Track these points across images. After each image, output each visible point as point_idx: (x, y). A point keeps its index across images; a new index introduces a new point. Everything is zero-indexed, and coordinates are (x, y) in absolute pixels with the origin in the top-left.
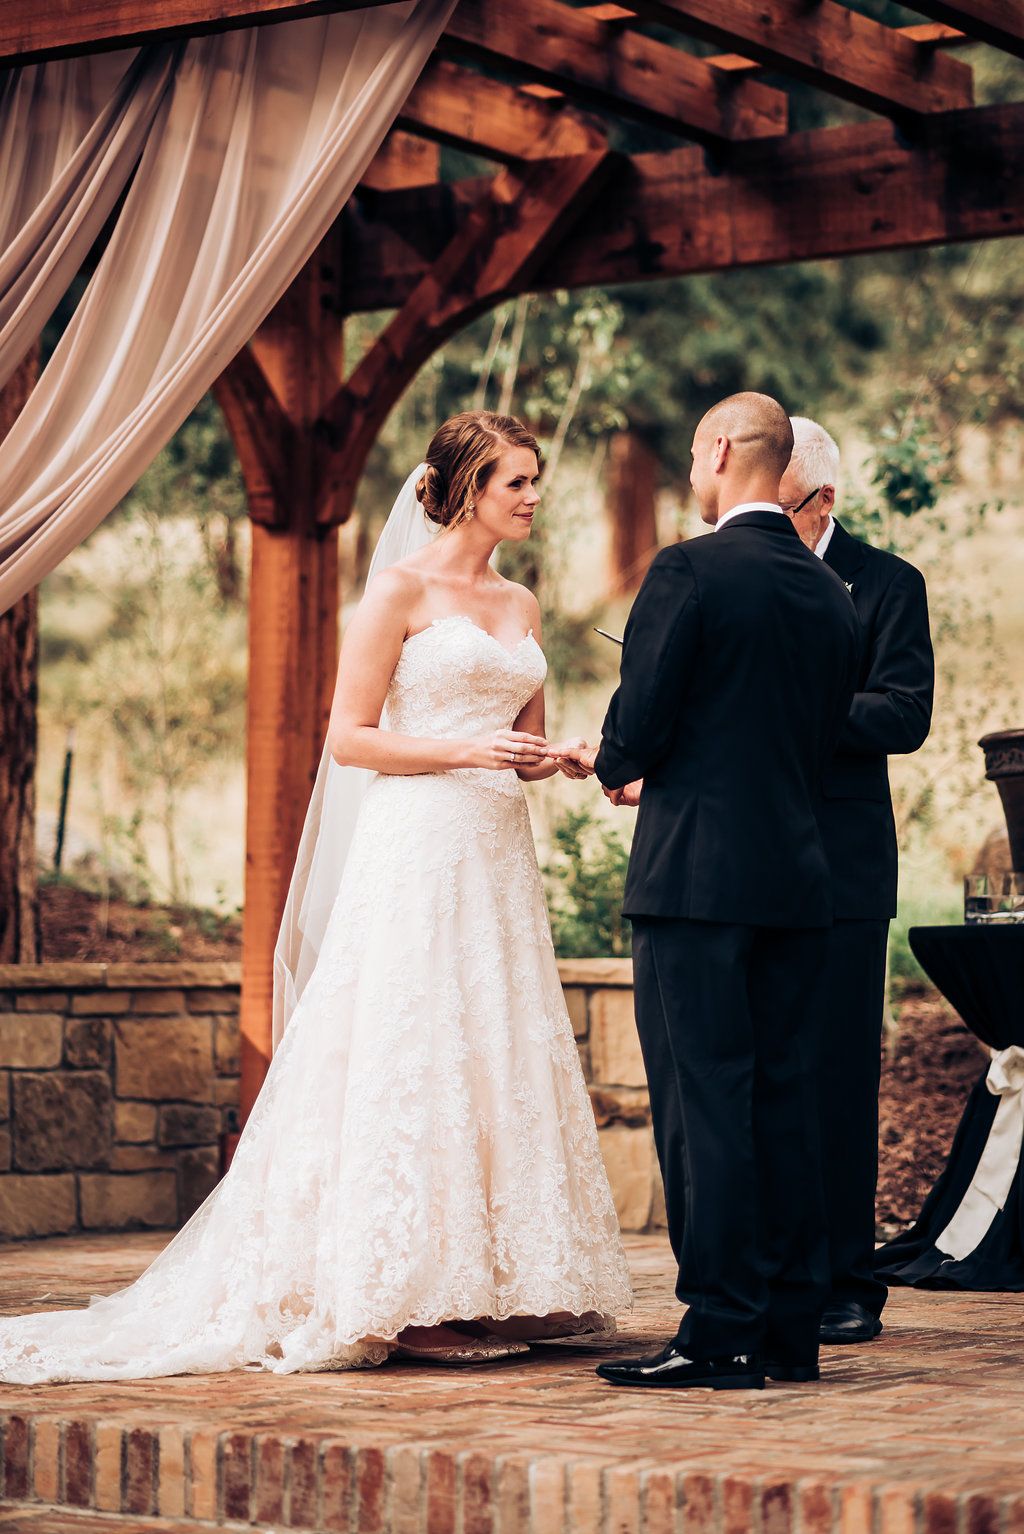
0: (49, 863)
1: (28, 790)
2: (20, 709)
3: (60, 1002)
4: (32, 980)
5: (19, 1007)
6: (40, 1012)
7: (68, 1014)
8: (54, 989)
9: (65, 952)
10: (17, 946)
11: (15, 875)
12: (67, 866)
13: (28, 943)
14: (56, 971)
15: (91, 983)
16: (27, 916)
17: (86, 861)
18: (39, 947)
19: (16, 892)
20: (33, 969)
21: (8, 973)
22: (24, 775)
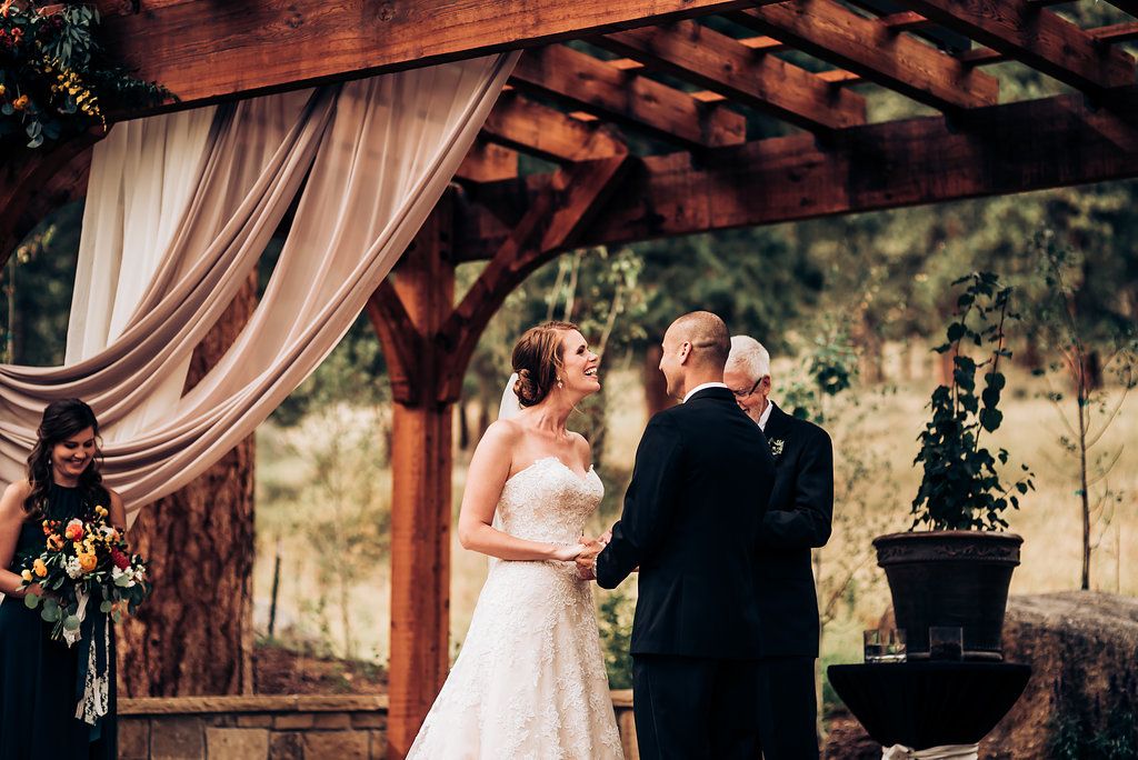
0: (265, 632)
1: (248, 581)
2: (243, 526)
3: (267, 720)
4: (249, 706)
5: (240, 724)
6: (253, 727)
7: (272, 729)
8: (263, 712)
9: (274, 689)
10: (241, 685)
11: (239, 638)
12: (277, 634)
13: (248, 683)
14: (264, 701)
15: (287, 708)
16: (248, 665)
17: (289, 630)
18: (255, 686)
19: (240, 649)
20: (249, 699)
21: (232, 701)
22: (246, 571)
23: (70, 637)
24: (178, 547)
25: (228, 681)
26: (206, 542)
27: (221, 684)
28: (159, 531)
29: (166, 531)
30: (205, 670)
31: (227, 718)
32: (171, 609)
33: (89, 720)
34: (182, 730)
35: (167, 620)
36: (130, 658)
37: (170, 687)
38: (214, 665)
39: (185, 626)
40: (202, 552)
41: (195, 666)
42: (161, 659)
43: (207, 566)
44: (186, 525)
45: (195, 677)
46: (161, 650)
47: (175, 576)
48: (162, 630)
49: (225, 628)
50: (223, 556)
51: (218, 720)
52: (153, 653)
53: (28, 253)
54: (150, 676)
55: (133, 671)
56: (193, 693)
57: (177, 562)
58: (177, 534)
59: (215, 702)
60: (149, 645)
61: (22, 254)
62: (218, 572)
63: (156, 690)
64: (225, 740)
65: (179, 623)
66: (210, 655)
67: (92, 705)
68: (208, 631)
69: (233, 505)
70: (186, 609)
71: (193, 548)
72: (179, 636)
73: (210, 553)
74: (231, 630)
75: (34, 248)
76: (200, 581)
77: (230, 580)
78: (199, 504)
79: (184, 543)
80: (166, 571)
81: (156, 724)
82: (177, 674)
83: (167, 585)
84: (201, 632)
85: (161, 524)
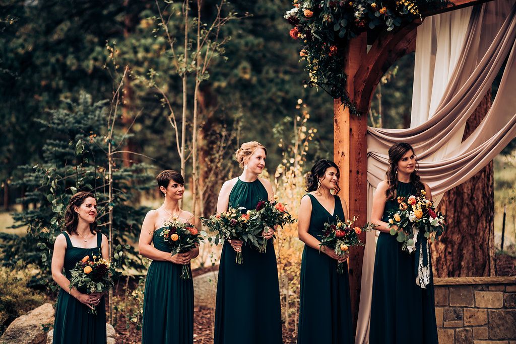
0: (500, 248)
1: (492, 224)
2: (488, 199)
3: (502, 288)
4: (494, 281)
5: (490, 290)
6: (496, 291)
7: (505, 292)
8: (500, 284)
9: (504, 274)
10: (490, 272)
11: (488, 250)
12: (505, 249)
13: (493, 271)
14: (501, 279)
15: (511, 282)
16: (492, 263)
17: (511, 246)
18: (496, 272)
19: (489, 255)
20: (493, 278)
21: (485, 279)
22: (491, 220)
23: (411, 249)
24: (459, 210)
25: (484, 270)
26: (472, 207)
27: (481, 271)
28: (450, 202)
29: (453, 202)
30: (473, 265)
31: (484, 287)
32: (456, 238)
33: (423, 286)
34: (464, 292)
35: (455, 242)
36: (438, 260)
37: (457, 272)
38: (477, 263)
39: (463, 245)
40: (470, 211)
41: (468, 263)
42: (452, 260)
43: (472, 218)
44: (462, 199)
45: (468, 269)
46: (452, 256)
47: (458, 222)
48: (452, 247)
49: (481, 246)
50: (480, 213)
51: (480, 288)
52: (449, 257)
53: (387, 79)
54: (448, 268)
55: (439, 266)
56: (467, 275)
57: (458, 216)
58: (458, 204)
59: (478, 279)
60: (447, 254)
61: (384, 80)
62: (478, 220)
63: (451, 274)
64: (483, 297)
65: (460, 244)
66: (475, 259)
67: (423, 280)
68: (474, 247)
69: (483, 190)
70: (463, 237)
71: (466, 210)
72: (460, 250)
73: (473, 212)
74: (484, 247)
75: (389, 77)
76: (469, 224)
77: (483, 224)
78: (468, 190)
79: (462, 208)
80: (454, 220)
81: (452, 289)
82: (460, 267)
83: (454, 227)
84: (470, 248)
85: (451, 199)
